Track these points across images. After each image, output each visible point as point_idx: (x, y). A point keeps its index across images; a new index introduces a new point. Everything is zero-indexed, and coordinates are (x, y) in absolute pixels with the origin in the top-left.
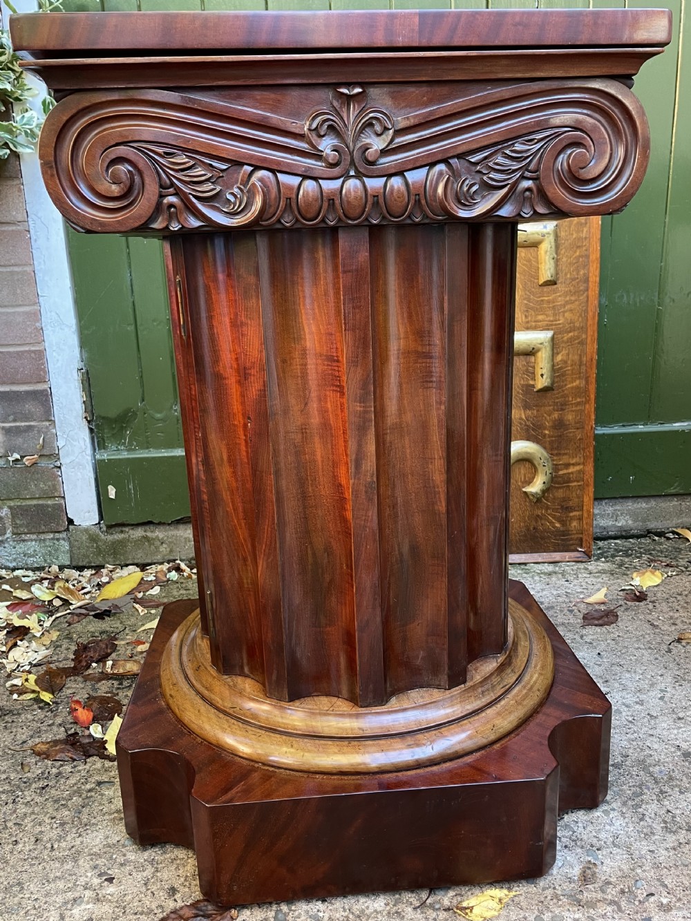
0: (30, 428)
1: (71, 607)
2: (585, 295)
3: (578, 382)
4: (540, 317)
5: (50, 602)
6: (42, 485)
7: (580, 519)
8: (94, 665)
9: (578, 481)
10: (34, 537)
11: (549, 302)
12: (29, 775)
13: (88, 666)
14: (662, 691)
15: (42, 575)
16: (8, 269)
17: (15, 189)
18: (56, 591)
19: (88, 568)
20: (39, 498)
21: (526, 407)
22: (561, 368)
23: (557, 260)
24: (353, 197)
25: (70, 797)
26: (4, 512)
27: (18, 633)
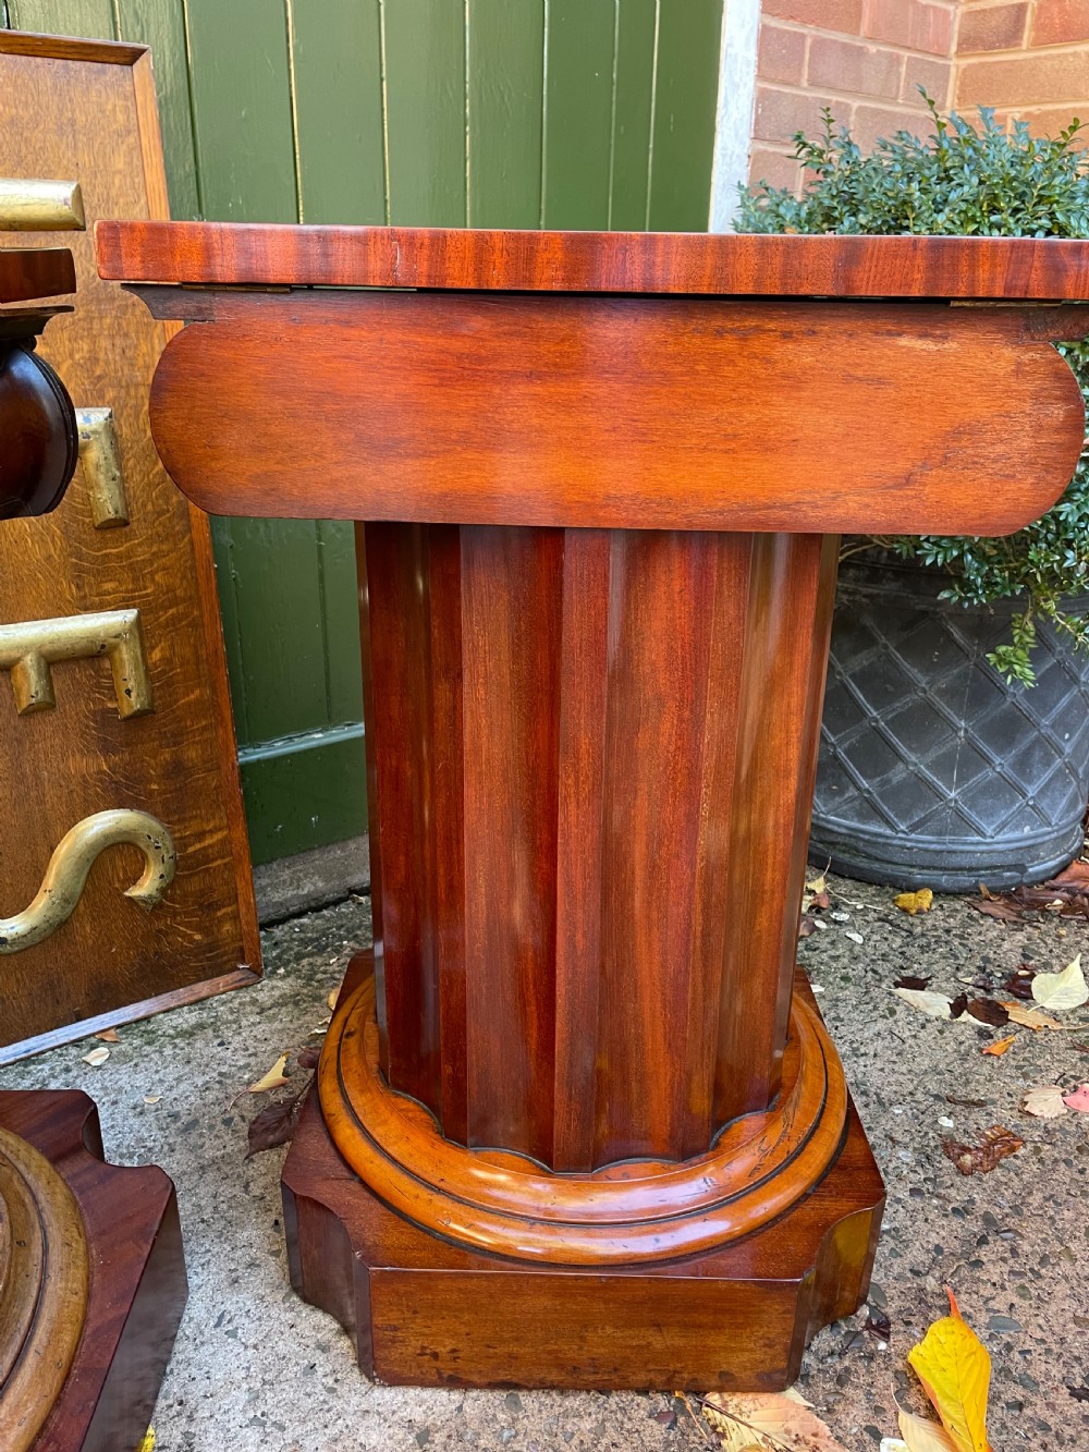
2: (186, 540)
3: (197, 692)
4: (108, 586)
7: (235, 917)
9: (223, 858)
11: (119, 557)
21: (107, 749)
22: (163, 672)
23: (123, 480)
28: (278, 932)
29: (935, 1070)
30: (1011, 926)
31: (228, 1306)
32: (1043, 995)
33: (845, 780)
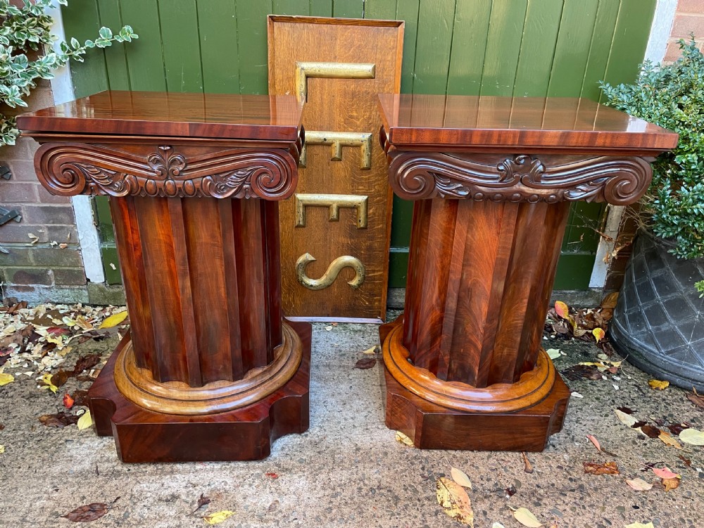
0: (62, 227)
1: (83, 332)
3: (381, 226)
4: (360, 187)
5: (73, 327)
6: (70, 260)
7: (380, 301)
8: (85, 371)
9: (380, 281)
10: (68, 287)
11: (366, 179)
12: (34, 433)
13: (81, 372)
14: (369, 412)
15: (72, 309)
18: (77, 321)
19: (99, 306)
20: (70, 266)
21: (351, 237)
22: (372, 217)
23: (371, 155)
24: (169, 188)
25: (51, 446)
26: (50, 272)
27: (50, 347)
28: (397, 312)
29: (607, 440)
30: (698, 408)
31: (329, 400)
32: (685, 435)
33: (642, 323)
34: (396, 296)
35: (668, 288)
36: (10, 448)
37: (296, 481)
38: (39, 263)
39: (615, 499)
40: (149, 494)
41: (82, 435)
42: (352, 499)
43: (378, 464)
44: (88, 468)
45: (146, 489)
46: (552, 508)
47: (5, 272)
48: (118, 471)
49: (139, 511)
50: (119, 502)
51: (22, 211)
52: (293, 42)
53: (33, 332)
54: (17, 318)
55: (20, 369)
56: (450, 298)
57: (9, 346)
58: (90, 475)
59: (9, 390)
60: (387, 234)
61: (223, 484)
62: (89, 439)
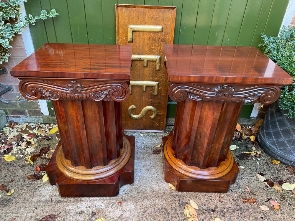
1: (42, 136)
3: (164, 94)
4: (156, 78)
5: (37, 134)
6: (35, 106)
8: (44, 155)
9: (163, 116)
10: (34, 116)
11: (158, 75)
13: (42, 155)
14: (158, 174)
15: (36, 125)
16: (21, 57)
17: (20, 38)
18: (39, 131)
19: (48, 124)
20: (34, 108)
21: (151, 98)
22: (160, 91)
23: (160, 65)
24: (76, 97)
25: (33, 189)
26: (26, 111)
27: (29, 143)
28: (170, 127)
29: (253, 188)
30: (291, 173)
31: (142, 169)
32: (284, 186)
33: (271, 137)
34: (169, 121)
35: (283, 125)
36: (16, 190)
37: (129, 205)
38: (22, 107)
39: (254, 214)
40: (72, 211)
41: (44, 184)
42: (151, 213)
43: (162, 198)
44: (48, 199)
45: (71, 208)
46: (229, 218)
47: (8, 110)
48: (60, 201)
49: (69, 218)
50: (61, 214)
51: (13, 87)
52: (126, 16)
53: (21, 137)
54: (14, 130)
55: (17, 153)
56: (192, 136)
57: (12, 143)
58: (49, 202)
59: (14, 164)
60: (166, 98)
61: (101, 206)
62: (48, 186)
